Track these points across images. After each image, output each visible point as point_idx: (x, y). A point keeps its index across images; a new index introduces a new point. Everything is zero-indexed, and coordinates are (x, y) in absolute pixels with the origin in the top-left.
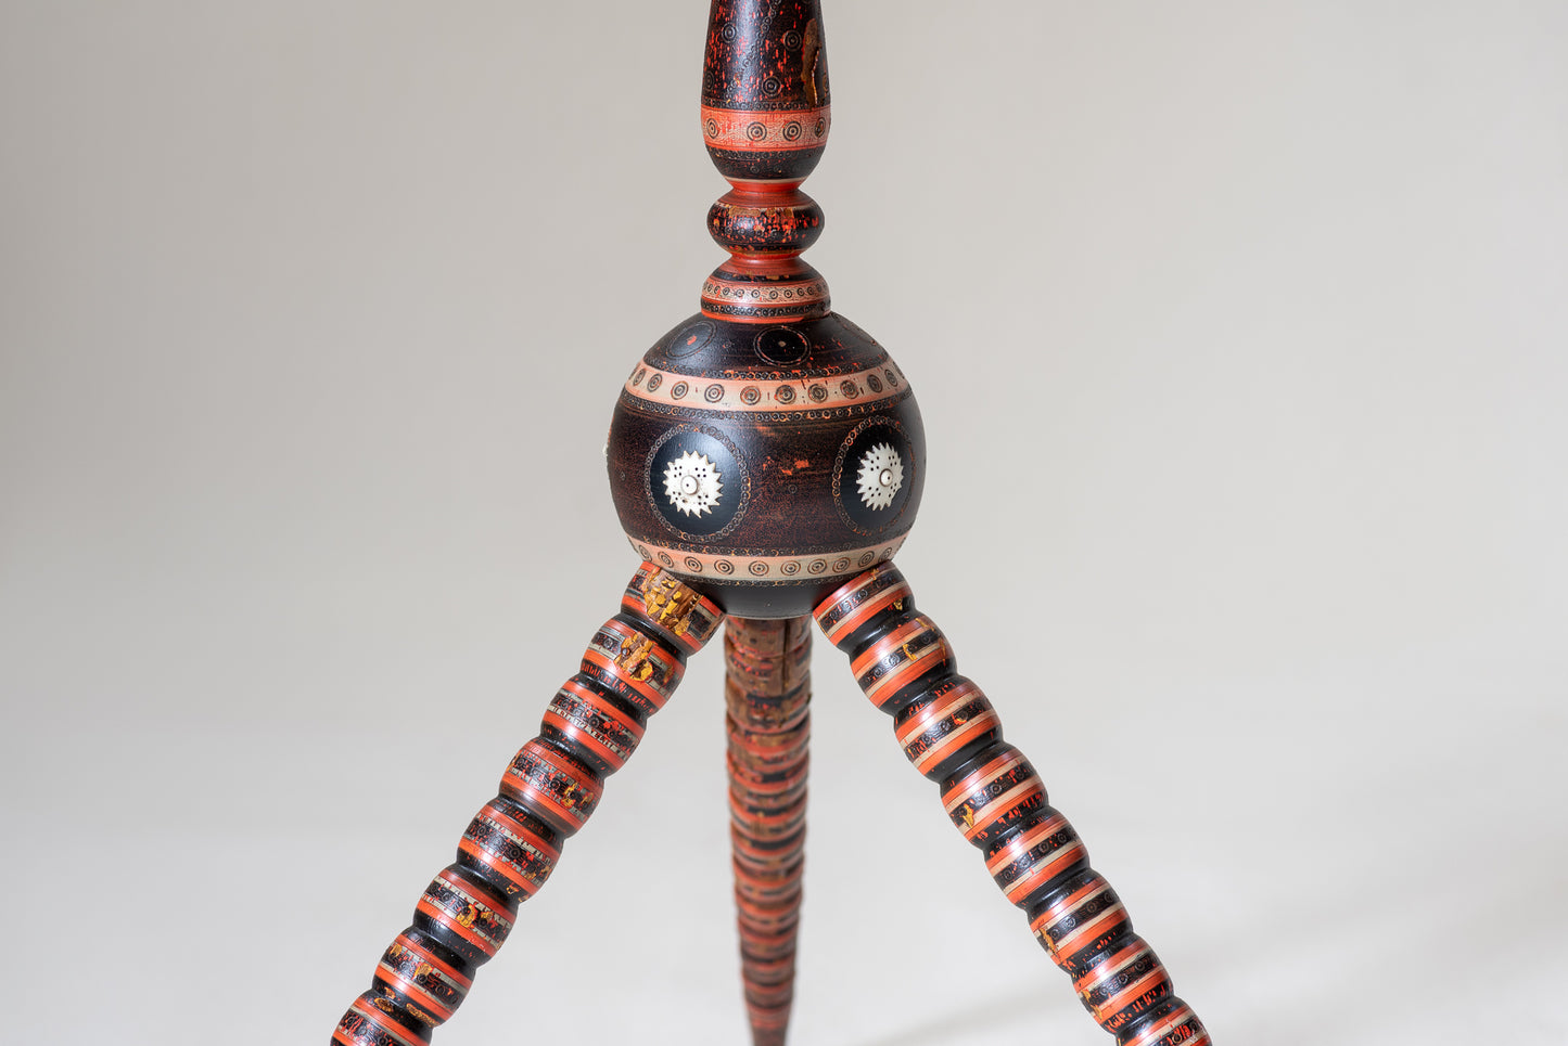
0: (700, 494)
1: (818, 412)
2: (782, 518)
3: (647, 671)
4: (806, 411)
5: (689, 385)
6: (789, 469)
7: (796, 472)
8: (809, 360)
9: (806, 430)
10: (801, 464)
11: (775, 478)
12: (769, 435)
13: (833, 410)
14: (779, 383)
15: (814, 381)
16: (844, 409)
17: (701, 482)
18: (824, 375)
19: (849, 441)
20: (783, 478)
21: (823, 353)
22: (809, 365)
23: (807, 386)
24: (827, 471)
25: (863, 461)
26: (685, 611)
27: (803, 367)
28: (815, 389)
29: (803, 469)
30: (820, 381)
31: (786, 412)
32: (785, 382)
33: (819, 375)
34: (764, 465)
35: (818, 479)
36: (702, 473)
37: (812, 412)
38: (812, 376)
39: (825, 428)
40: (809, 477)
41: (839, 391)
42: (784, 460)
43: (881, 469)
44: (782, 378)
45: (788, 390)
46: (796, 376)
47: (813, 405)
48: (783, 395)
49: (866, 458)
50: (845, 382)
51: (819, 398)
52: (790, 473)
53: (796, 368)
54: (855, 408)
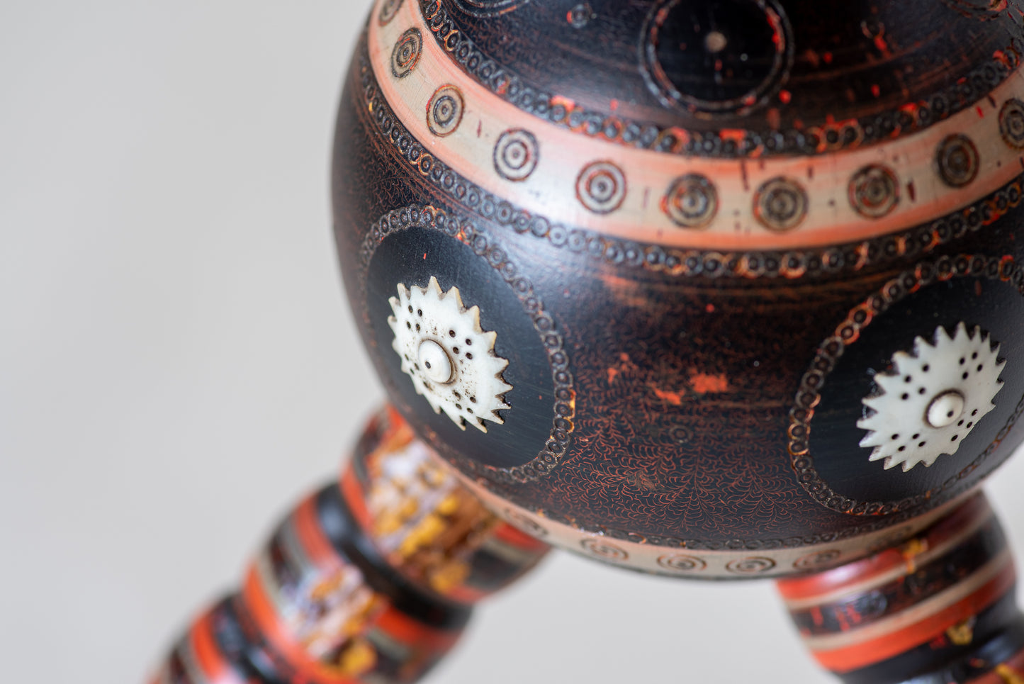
0: (458, 387)
1: (772, 257)
2: (650, 485)
3: (360, 659)
4: (739, 254)
5: (469, 106)
6: (676, 389)
7: (693, 401)
8: (776, 101)
9: (733, 301)
10: (706, 383)
11: (636, 405)
12: (631, 302)
13: (813, 254)
14: (679, 165)
15: (776, 168)
16: (846, 250)
17: (460, 367)
18: (811, 149)
19: (850, 331)
20: (658, 408)
21: (824, 76)
22: (774, 118)
23: (756, 179)
24: (774, 404)
25: (881, 379)
26: (463, 540)
27: (756, 123)
28: (776, 193)
29: (710, 396)
30: (791, 168)
31: (684, 250)
32: (699, 164)
33: (793, 150)
34: (612, 372)
35: (749, 419)
36: (464, 349)
37: (755, 256)
38: (773, 152)
39: (781, 299)
40: (727, 413)
41: (842, 197)
42: (664, 369)
43: (932, 391)
44: (692, 152)
45: (700, 187)
46: (730, 151)
47: (759, 236)
48: (685, 203)
49: (890, 370)
50: (866, 170)
51: (781, 217)
52: (675, 399)
53: (733, 125)
54: (880, 244)
